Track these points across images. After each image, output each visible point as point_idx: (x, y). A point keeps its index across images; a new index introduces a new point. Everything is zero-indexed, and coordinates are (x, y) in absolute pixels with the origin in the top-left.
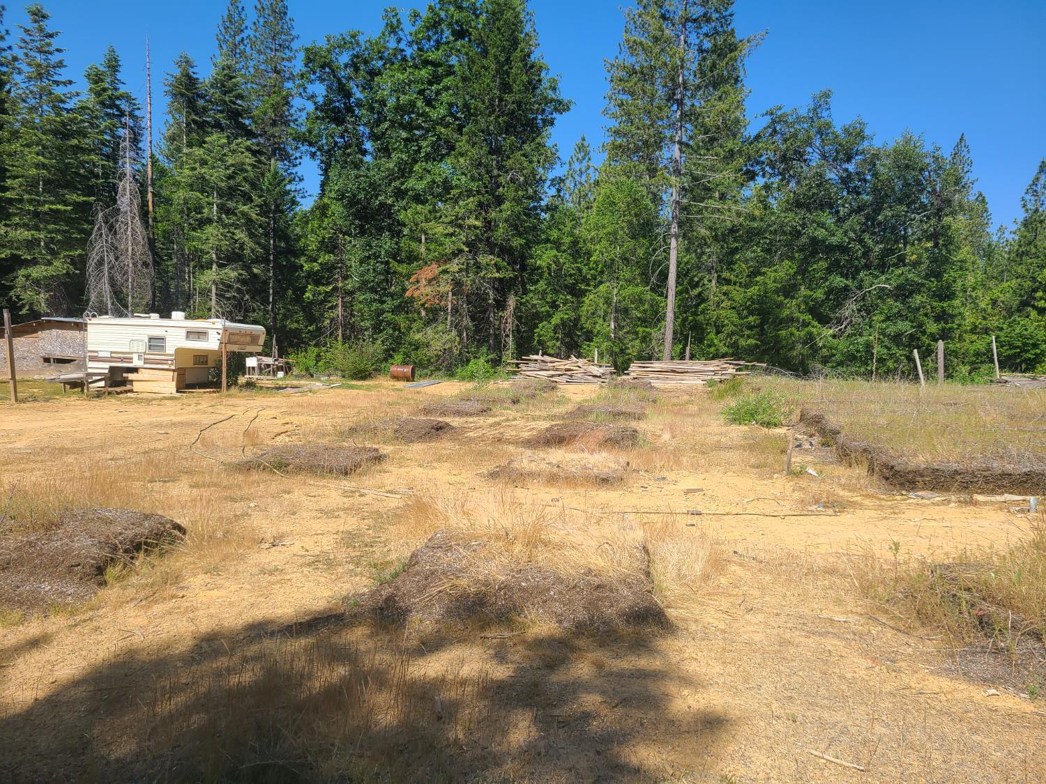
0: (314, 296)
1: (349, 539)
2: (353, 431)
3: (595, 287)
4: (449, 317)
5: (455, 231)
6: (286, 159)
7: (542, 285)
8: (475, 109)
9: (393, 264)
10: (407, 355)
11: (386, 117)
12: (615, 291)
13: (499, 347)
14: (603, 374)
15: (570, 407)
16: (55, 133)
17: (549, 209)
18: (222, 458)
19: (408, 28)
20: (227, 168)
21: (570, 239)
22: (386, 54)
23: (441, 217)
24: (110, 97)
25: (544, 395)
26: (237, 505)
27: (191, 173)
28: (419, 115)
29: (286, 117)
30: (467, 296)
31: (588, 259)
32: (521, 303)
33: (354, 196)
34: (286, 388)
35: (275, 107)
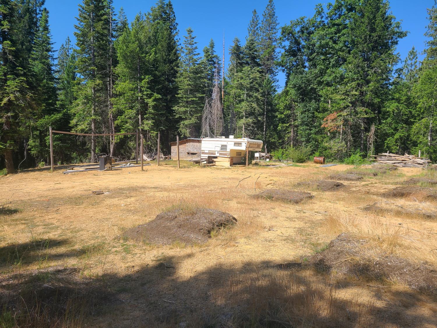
0: (281, 128)
1: (300, 231)
2: (299, 184)
3: (419, 120)
4: (341, 136)
5: (345, 98)
6: (272, 73)
7: (389, 120)
8: (357, 42)
9: (316, 113)
10: (321, 152)
11: (315, 51)
12: (431, 122)
13: (366, 149)
14: (424, 163)
15: (405, 179)
16: (193, 72)
17: (394, 83)
18: (248, 193)
19: (326, 11)
20: (250, 79)
21: (405, 97)
22: (316, 24)
23: (339, 92)
24: (211, 58)
25: (391, 172)
26: (254, 212)
27: (237, 83)
28: (330, 48)
29: (273, 56)
30: (350, 126)
31: (416, 106)
32: (378, 129)
33: (300, 85)
34: (270, 165)
35: (269, 53)
